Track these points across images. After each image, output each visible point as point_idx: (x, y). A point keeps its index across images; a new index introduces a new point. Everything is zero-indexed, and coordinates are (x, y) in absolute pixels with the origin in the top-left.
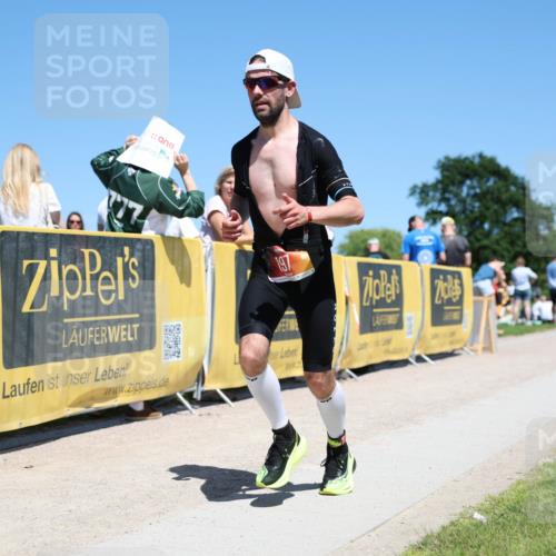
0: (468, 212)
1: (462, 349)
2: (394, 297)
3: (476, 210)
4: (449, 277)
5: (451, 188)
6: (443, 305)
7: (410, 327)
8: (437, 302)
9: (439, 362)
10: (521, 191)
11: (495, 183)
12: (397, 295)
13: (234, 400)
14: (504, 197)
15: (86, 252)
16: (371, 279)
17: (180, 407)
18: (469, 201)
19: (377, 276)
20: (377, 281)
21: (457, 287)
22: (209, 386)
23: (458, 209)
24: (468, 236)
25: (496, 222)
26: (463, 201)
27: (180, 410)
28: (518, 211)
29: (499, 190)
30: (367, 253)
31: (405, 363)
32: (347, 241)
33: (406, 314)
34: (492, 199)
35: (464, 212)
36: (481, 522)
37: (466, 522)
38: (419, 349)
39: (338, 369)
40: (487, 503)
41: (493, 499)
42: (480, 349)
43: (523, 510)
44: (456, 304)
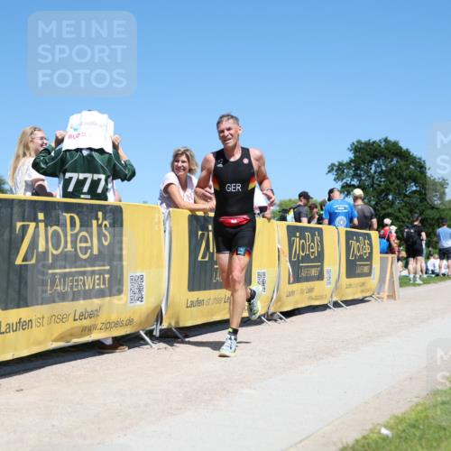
0: (376, 186)
1: (371, 296)
2: (316, 254)
3: (382, 184)
4: (361, 238)
5: (362, 166)
6: (356, 260)
7: (329, 278)
8: (351, 258)
9: (352, 307)
10: (418, 169)
11: (398, 162)
12: (319, 252)
14: (405, 174)
15: (68, 216)
16: (298, 239)
17: (142, 342)
18: (376, 176)
19: (303, 237)
20: (303, 241)
21: (367, 246)
24: (374, 206)
25: (399, 194)
26: (371, 177)
27: (142, 345)
28: (416, 186)
29: (400, 168)
31: (324, 307)
33: (326, 267)
34: (396, 176)
35: (372, 185)
36: (387, 437)
37: (375, 436)
38: (336, 296)
39: (270, 312)
40: (392, 421)
41: (397, 418)
42: (385, 297)
43: (421, 427)
44: (366, 260)
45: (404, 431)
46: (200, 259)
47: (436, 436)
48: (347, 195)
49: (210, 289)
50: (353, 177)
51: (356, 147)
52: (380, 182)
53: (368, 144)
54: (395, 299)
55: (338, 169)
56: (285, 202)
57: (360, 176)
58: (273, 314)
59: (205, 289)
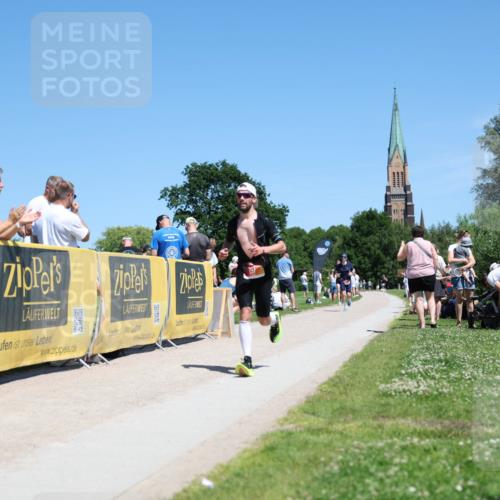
0: (212, 213)
1: (204, 334)
2: (142, 288)
3: (220, 211)
4: (193, 270)
5: (198, 192)
6: (187, 294)
7: (157, 314)
8: (181, 292)
12: (145, 286)
16: (122, 272)
18: (213, 202)
19: (127, 269)
20: (127, 274)
21: (200, 279)
23: (203, 210)
26: (208, 203)
30: (122, 249)
31: (152, 347)
32: (104, 238)
35: (208, 213)
36: (209, 488)
37: (196, 489)
38: (166, 334)
39: (90, 354)
40: (216, 471)
41: (222, 466)
42: (219, 334)
43: (246, 475)
44: (197, 294)
45: (227, 481)
46: (6, 295)
47: (261, 484)
48: (182, 223)
49: (19, 329)
50: (188, 203)
51: (191, 170)
52: (217, 208)
53: (204, 167)
54: (230, 336)
55: (172, 194)
56: (113, 230)
57: (196, 202)
58: (93, 356)
59: (12, 330)
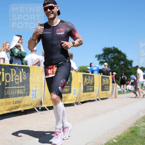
0: (110, 62)
1: (109, 97)
2: (92, 83)
3: (112, 61)
4: (106, 78)
5: (106, 56)
6: (104, 85)
7: (96, 91)
8: (103, 85)
9: (103, 100)
10: (124, 57)
11: (117, 54)
12: (93, 83)
13: (49, 110)
14: (120, 58)
15: (12, 70)
16: (86, 79)
17: (35, 111)
18: (110, 59)
19: (88, 78)
20: (88, 79)
21: (108, 81)
22: (43, 106)
23: (108, 61)
24: (110, 68)
25: (118, 65)
26: (109, 59)
27: (35, 112)
28: (123, 62)
29: (118, 56)
31: (94, 101)
32: (79, 69)
33: (95, 88)
34: (116, 59)
35: (109, 62)
38: (98, 97)
42: (113, 97)
43: (126, 139)
45: (121, 140)
50: (103, 59)
51: (104, 49)
53: (108, 49)
54: (116, 98)
55: (98, 56)
58: (78, 103)
